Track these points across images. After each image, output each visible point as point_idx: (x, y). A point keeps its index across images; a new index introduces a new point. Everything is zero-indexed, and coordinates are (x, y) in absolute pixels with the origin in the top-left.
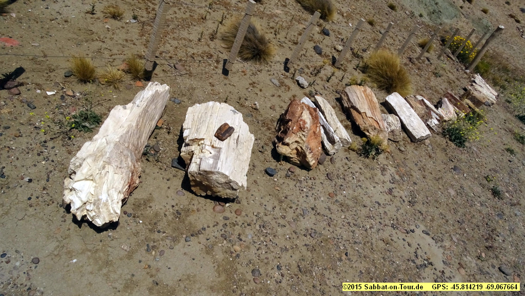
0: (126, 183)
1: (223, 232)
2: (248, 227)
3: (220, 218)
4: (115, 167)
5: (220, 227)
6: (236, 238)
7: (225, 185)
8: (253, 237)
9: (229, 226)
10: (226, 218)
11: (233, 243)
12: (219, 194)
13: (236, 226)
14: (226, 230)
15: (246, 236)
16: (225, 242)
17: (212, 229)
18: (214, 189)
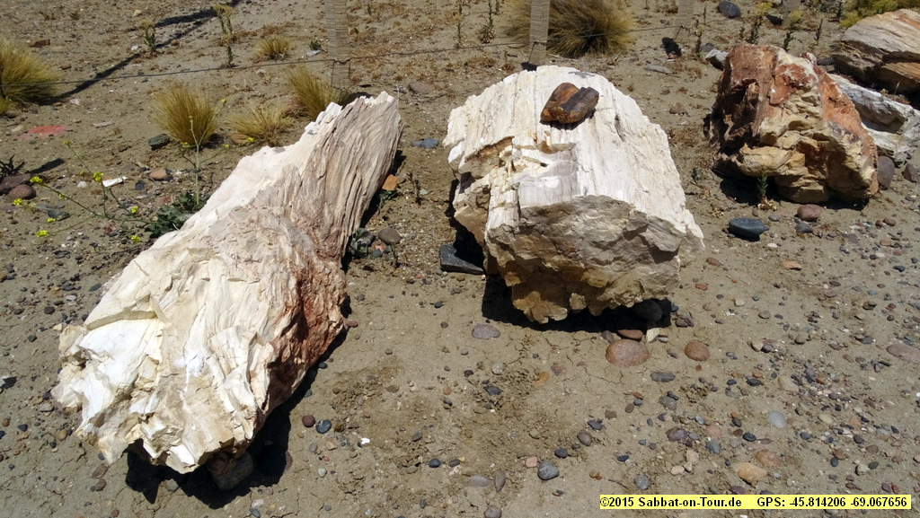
0: (280, 307)
1: (669, 423)
2: (755, 390)
3: (640, 379)
4: (231, 261)
5: (652, 406)
6: (727, 436)
7: (625, 247)
8: (789, 421)
9: (683, 401)
10: (662, 377)
11: (727, 454)
12: (610, 293)
13: (711, 395)
14: (679, 413)
15: (764, 421)
16: (692, 455)
17: (623, 419)
18: (592, 277)
